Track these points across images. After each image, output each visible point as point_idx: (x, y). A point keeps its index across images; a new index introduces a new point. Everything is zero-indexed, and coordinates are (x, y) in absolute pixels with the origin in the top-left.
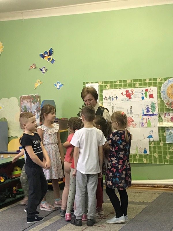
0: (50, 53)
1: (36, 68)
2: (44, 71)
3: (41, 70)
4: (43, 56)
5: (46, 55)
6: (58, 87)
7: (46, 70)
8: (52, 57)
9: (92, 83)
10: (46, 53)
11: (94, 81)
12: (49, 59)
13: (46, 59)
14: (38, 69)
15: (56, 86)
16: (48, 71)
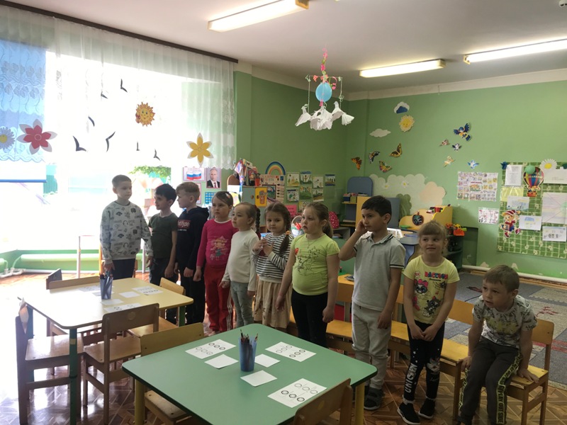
0: (467, 129)
1: (448, 144)
2: (457, 148)
3: (454, 147)
5: (461, 131)
6: (472, 165)
7: (460, 147)
8: (468, 134)
9: (515, 163)
11: (518, 162)
12: (464, 136)
13: (460, 135)
15: (470, 164)
16: (462, 148)
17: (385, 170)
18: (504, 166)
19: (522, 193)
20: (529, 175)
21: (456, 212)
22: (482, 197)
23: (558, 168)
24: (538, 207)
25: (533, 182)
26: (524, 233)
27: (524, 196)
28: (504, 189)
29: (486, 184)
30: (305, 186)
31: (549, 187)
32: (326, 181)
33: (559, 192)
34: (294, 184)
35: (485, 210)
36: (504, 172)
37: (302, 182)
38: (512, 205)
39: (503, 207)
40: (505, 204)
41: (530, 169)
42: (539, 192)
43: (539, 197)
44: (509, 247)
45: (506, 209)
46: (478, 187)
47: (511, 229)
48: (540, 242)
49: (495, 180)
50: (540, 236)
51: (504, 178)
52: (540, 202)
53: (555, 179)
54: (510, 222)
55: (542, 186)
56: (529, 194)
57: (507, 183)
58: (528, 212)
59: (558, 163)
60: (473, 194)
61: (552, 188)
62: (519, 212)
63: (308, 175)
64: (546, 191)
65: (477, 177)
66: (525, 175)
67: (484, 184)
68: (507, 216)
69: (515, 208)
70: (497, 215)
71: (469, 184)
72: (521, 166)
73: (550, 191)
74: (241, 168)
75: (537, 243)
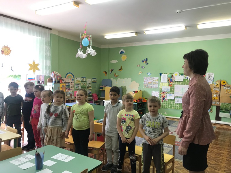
0: (146, 60)
2: (143, 68)
3: (142, 67)
4: (143, 61)
9: (164, 74)
10: (145, 60)
12: (146, 63)
13: (144, 63)
14: (141, 67)
17: (116, 76)
18: (161, 74)
19: (167, 85)
20: (170, 78)
21: (143, 93)
22: (153, 87)
23: (179, 75)
24: (173, 90)
25: (171, 81)
26: (169, 101)
27: (168, 86)
28: (161, 83)
29: (154, 82)
30: (83, 83)
31: (177, 82)
32: (93, 81)
33: (180, 84)
34: (78, 82)
35: (154, 92)
36: (161, 77)
37: (82, 81)
38: (164, 90)
39: (161, 90)
40: (161, 89)
41: (170, 76)
42: (173, 84)
43: (173, 86)
44: (163, 106)
45: (162, 91)
46: (151, 83)
47: (164, 99)
48: (174, 104)
49: (157, 80)
50: (174, 102)
51: (161, 79)
52: (173, 88)
53: (179, 79)
54: (163, 96)
55: (174, 82)
56: (170, 85)
57: (162, 81)
58: (170, 92)
59: (180, 74)
60: (150, 85)
61: (178, 83)
62: (167, 92)
63: (84, 78)
64: (176, 84)
65: (151, 79)
66: (168, 78)
67: (153, 82)
68: (162, 94)
69: (165, 91)
70: (159, 94)
71: (148, 82)
72: (166, 75)
73: (177, 84)
74: (53, 75)
75: (173, 104)
